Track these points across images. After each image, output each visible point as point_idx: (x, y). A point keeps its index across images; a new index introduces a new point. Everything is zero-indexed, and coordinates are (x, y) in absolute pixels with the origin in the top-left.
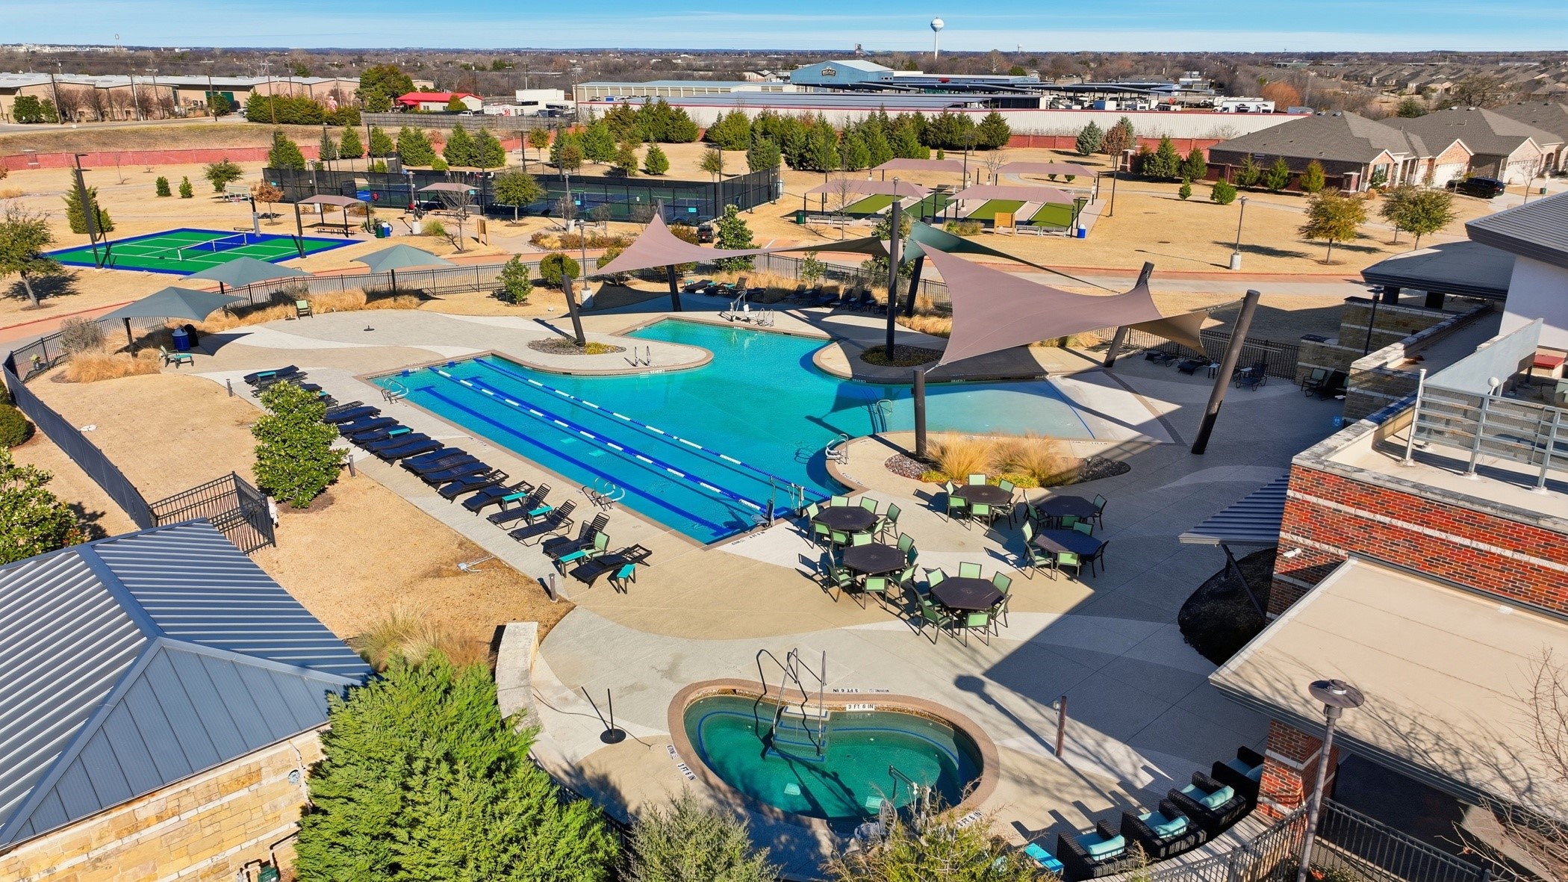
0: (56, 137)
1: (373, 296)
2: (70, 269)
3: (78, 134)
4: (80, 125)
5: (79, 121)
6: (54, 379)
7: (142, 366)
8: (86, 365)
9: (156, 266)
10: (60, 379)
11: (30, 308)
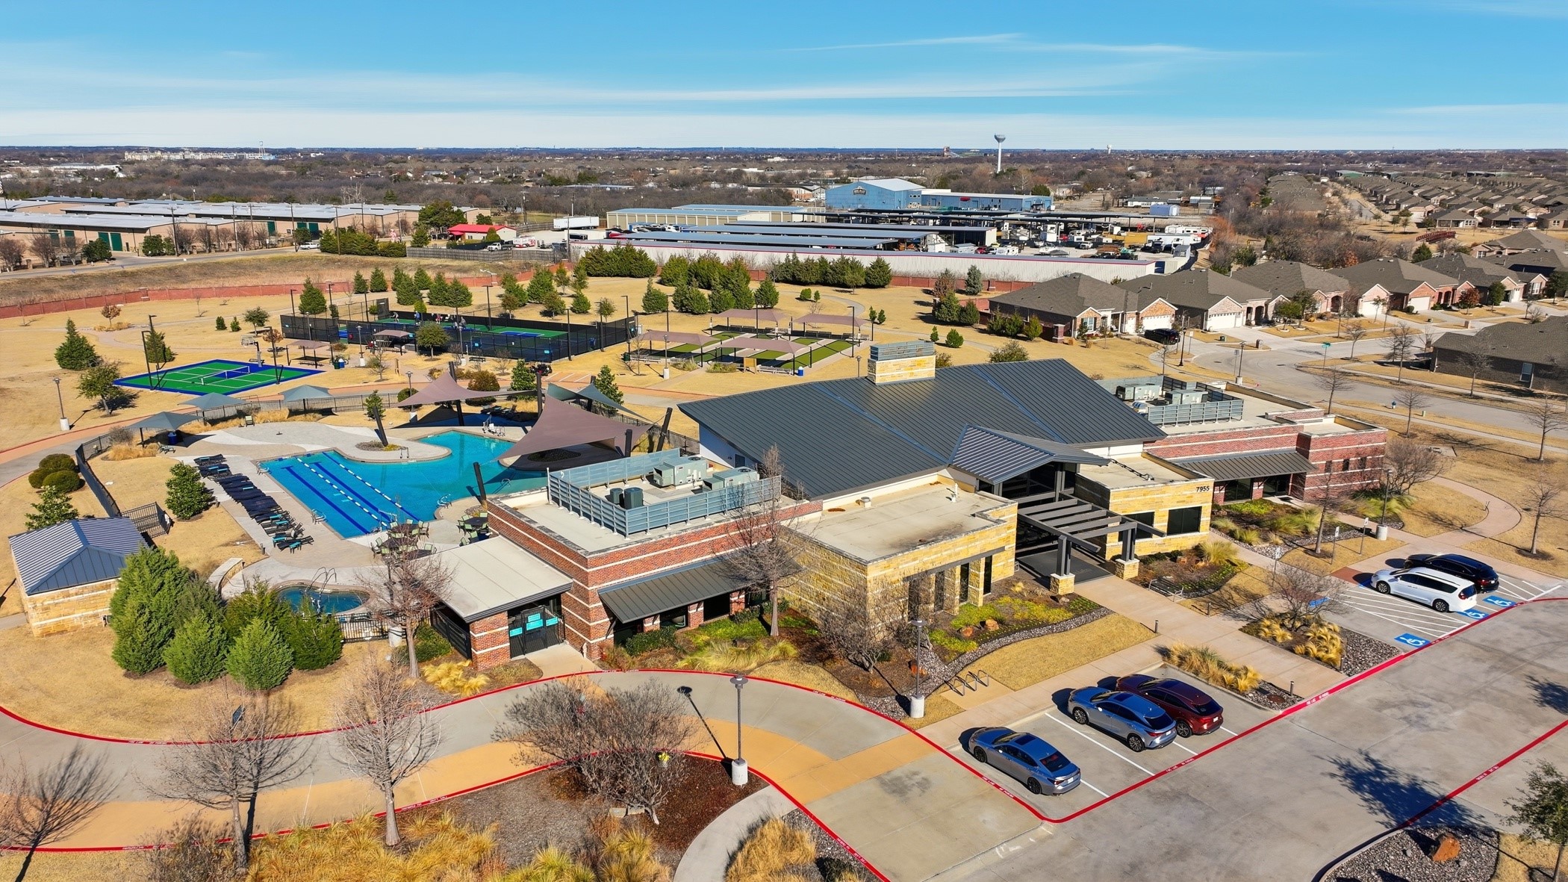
0: (170, 270)
1: (293, 413)
2: (134, 390)
3: (186, 267)
4: (191, 257)
5: (191, 253)
6: (102, 459)
7: (147, 453)
8: (118, 452)
9: (188, 388)
10: (106, 458)
11: (105, 416)
